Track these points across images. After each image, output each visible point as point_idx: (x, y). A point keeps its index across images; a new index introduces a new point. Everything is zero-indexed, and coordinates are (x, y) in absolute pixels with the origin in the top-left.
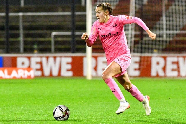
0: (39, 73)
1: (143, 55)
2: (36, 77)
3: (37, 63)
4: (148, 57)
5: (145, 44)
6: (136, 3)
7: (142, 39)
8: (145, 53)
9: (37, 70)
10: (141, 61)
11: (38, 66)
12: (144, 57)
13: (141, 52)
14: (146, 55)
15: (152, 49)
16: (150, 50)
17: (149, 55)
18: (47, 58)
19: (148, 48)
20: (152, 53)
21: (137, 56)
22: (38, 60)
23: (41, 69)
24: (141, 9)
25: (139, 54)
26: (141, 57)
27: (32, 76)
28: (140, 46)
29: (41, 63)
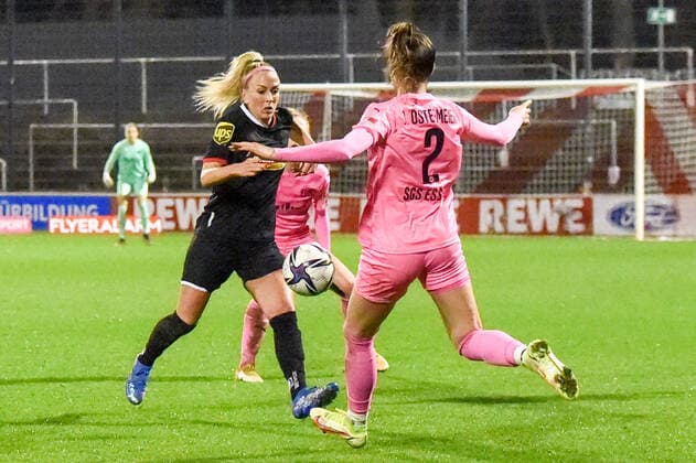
0: (171, 225)
1: (345, 195)
2: (165, 231)
3: (167, 208)
4: (353, 199)
5: (349, 177)
6: (333, 109)
7: (343, 169)
8: (348, 192)
9: (168, 220)
10: (341, 206)
11: (170, 214)
12: (347, 199)
13: (342, 191)
14: (351, 195)
15: (360, 186)
16: (357, 188)
17: (356, 195)
18: (185, 199)
19: (354, 185)
20: (360, 192)
21: (335, 198)
22: (170, 203)
23: (175, 219)
24: (341, 118)
25: (339, 195)
26: (341, 199)
27: (159, 230)
28: (340, 180)
29: (173, 208)
